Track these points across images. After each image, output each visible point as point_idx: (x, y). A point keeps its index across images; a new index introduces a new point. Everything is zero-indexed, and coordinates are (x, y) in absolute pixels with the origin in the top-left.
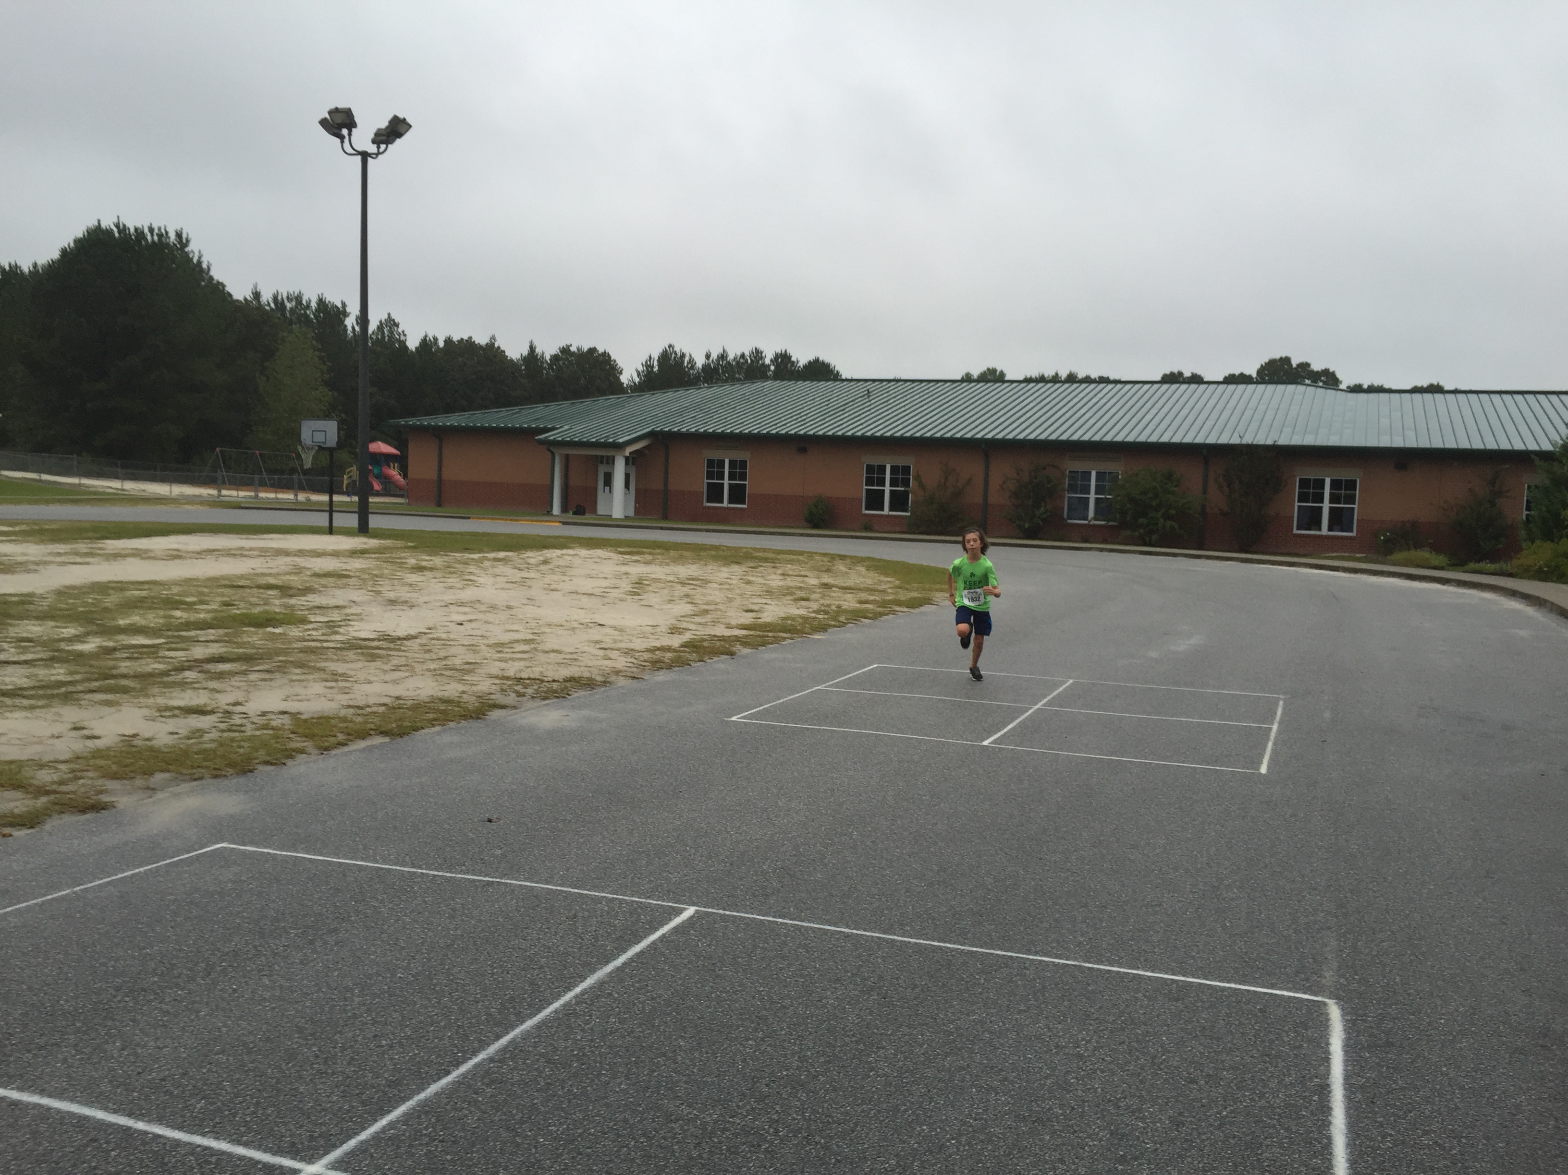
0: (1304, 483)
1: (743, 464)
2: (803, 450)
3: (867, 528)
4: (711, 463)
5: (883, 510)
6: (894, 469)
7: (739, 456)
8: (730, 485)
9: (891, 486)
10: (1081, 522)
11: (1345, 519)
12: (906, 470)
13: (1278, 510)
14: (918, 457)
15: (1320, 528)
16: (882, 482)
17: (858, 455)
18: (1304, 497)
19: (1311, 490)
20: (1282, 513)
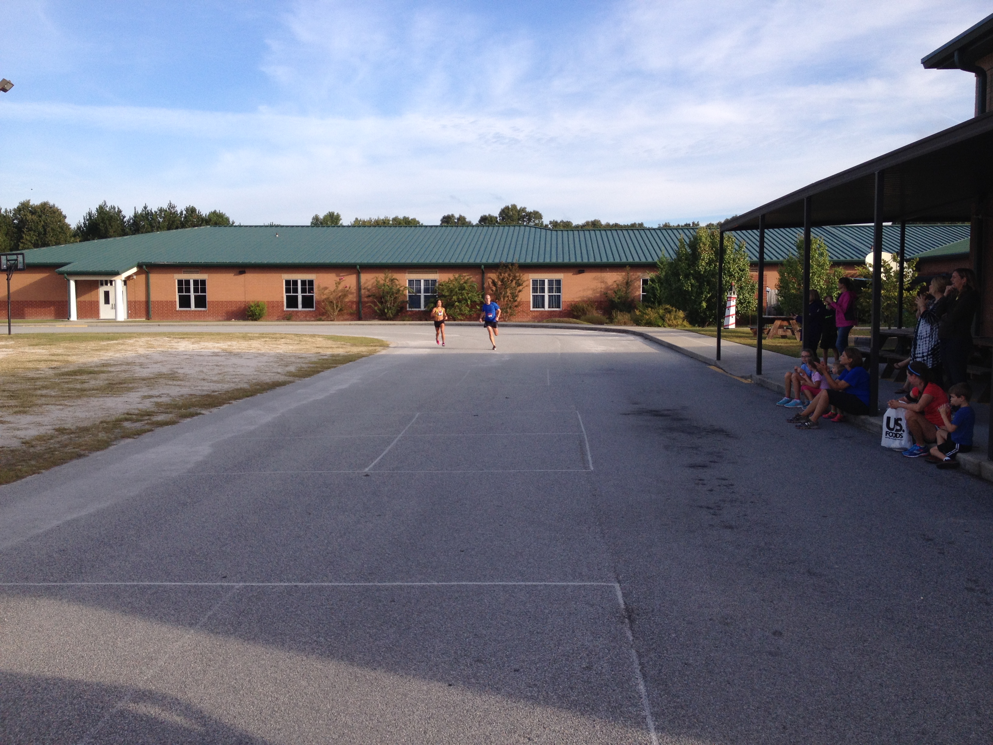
0: (535, 282)
1: (203, 282)
2: (242, 272)
3: (289, 319)
4: (180, 282)
5: (297, 307)
6: (303, 282)
7: (200, 277)
8: (195, 297)
9: (302, 293)
10: (417, 309)
11: (555, 301)
12: (311, 283)
13: (521, 297)
14: (318, 275)
15: (543, 307)
16: (296, 291)
17: (279, 275)
18: (535, 290)
19: (538, 286)
20: (524, 300)
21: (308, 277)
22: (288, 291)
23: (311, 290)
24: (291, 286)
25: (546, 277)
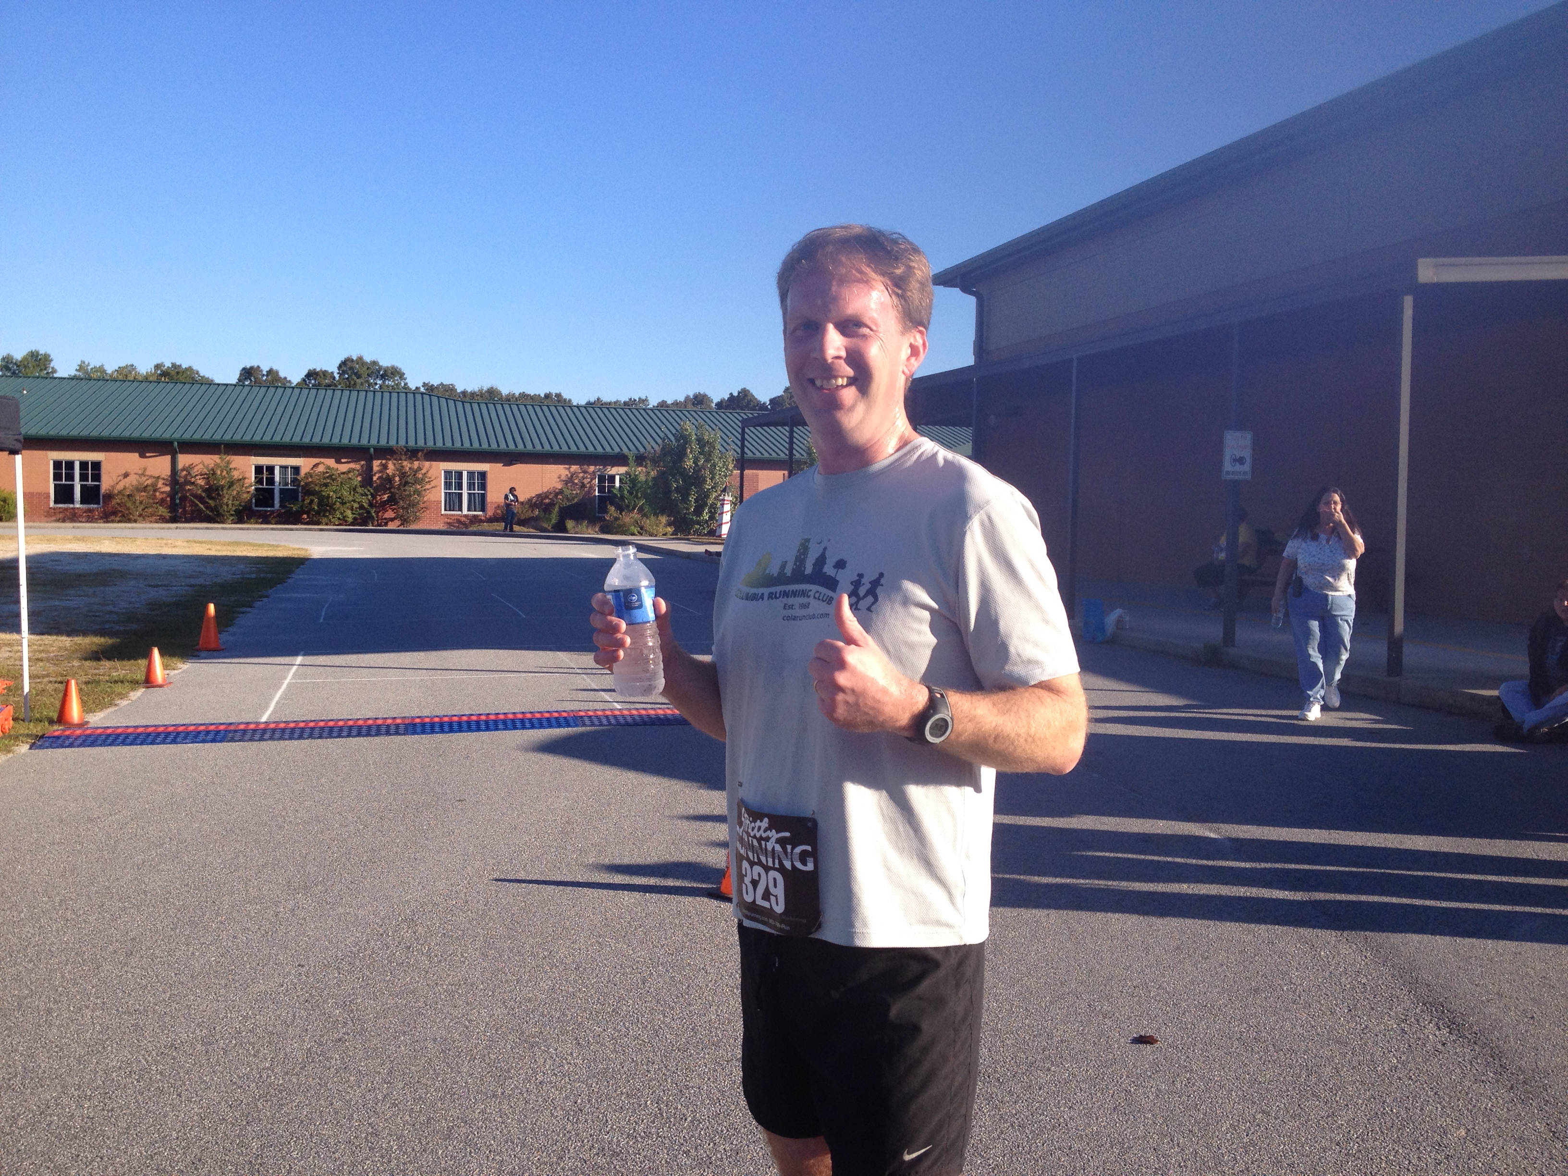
0: (448, 474)
3: (61, 520)
5: (74, 503)
6: (83, 465)
9: (80, 481)
10: (269, 509)
11: (479, 502)
12: (97, 465)
13: (430, 496)
14: (108, 454)
15: (460, 509)
16: (70, 477)
17: (44, 452)
18: (448, 485)
19: (453, 480)
20: (432, 499)
21: (91, 456)
22: (57, 477)
23: (97, 477)
24: (62, 470)
25: (465, 467)
